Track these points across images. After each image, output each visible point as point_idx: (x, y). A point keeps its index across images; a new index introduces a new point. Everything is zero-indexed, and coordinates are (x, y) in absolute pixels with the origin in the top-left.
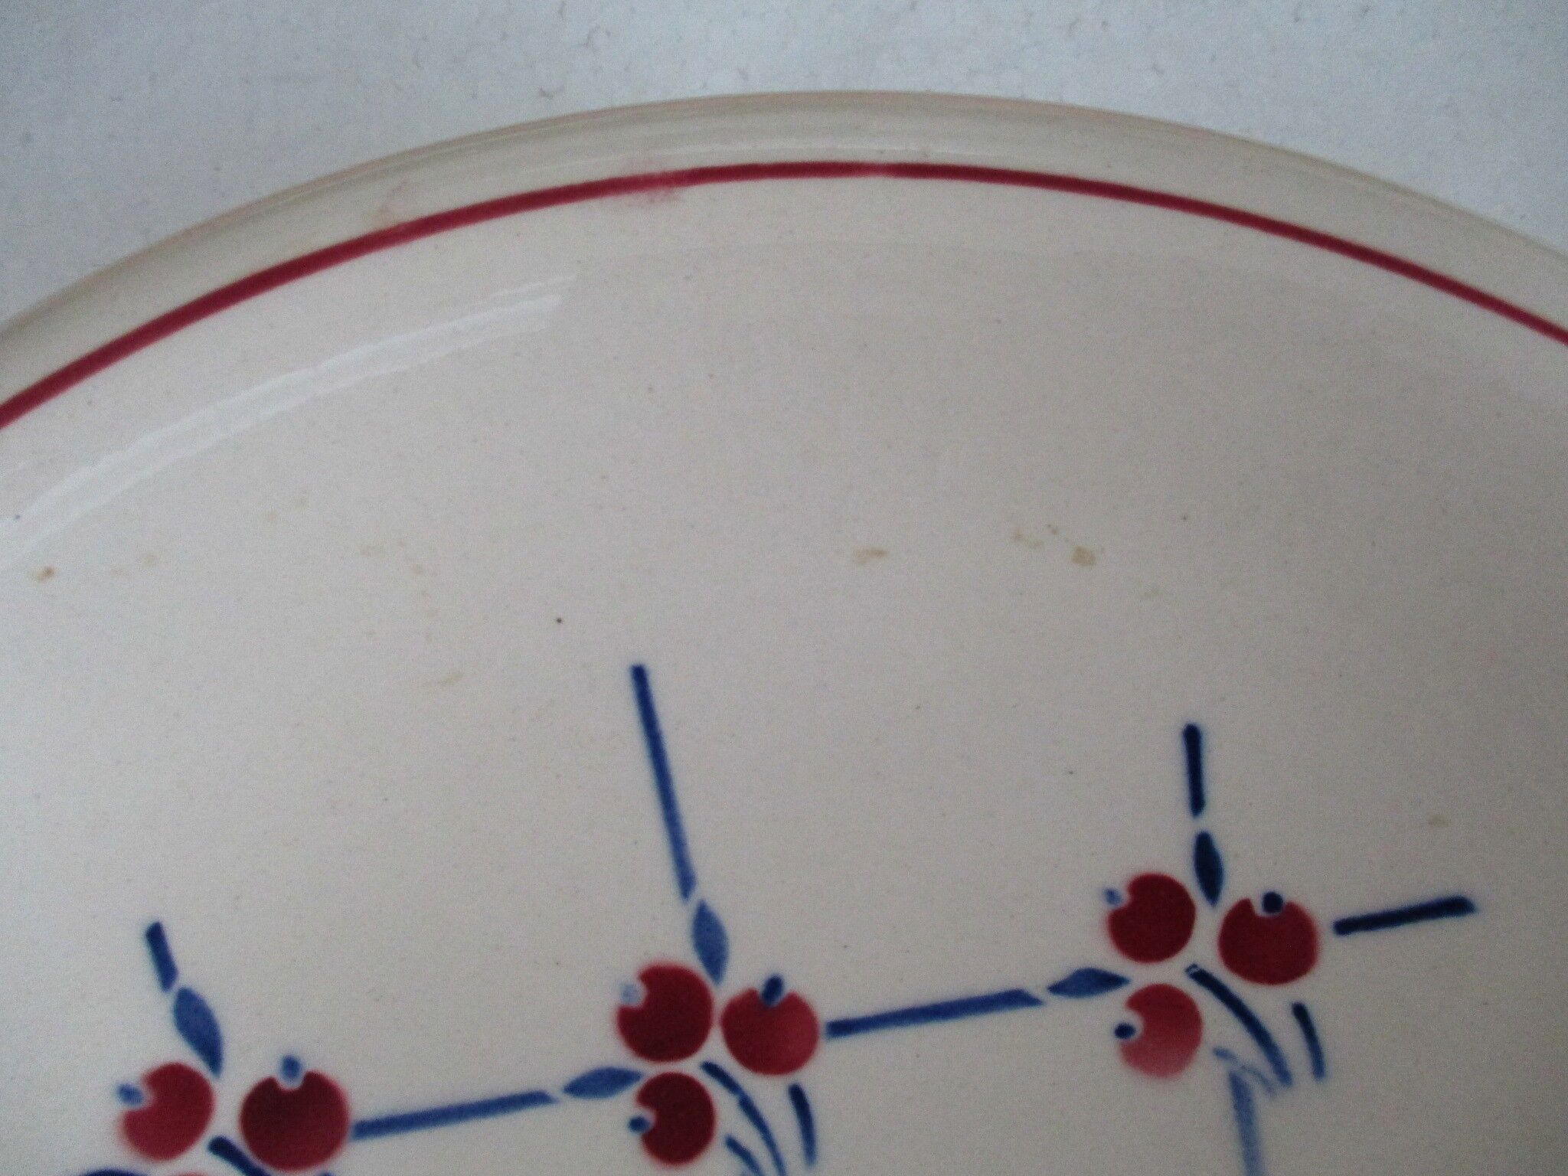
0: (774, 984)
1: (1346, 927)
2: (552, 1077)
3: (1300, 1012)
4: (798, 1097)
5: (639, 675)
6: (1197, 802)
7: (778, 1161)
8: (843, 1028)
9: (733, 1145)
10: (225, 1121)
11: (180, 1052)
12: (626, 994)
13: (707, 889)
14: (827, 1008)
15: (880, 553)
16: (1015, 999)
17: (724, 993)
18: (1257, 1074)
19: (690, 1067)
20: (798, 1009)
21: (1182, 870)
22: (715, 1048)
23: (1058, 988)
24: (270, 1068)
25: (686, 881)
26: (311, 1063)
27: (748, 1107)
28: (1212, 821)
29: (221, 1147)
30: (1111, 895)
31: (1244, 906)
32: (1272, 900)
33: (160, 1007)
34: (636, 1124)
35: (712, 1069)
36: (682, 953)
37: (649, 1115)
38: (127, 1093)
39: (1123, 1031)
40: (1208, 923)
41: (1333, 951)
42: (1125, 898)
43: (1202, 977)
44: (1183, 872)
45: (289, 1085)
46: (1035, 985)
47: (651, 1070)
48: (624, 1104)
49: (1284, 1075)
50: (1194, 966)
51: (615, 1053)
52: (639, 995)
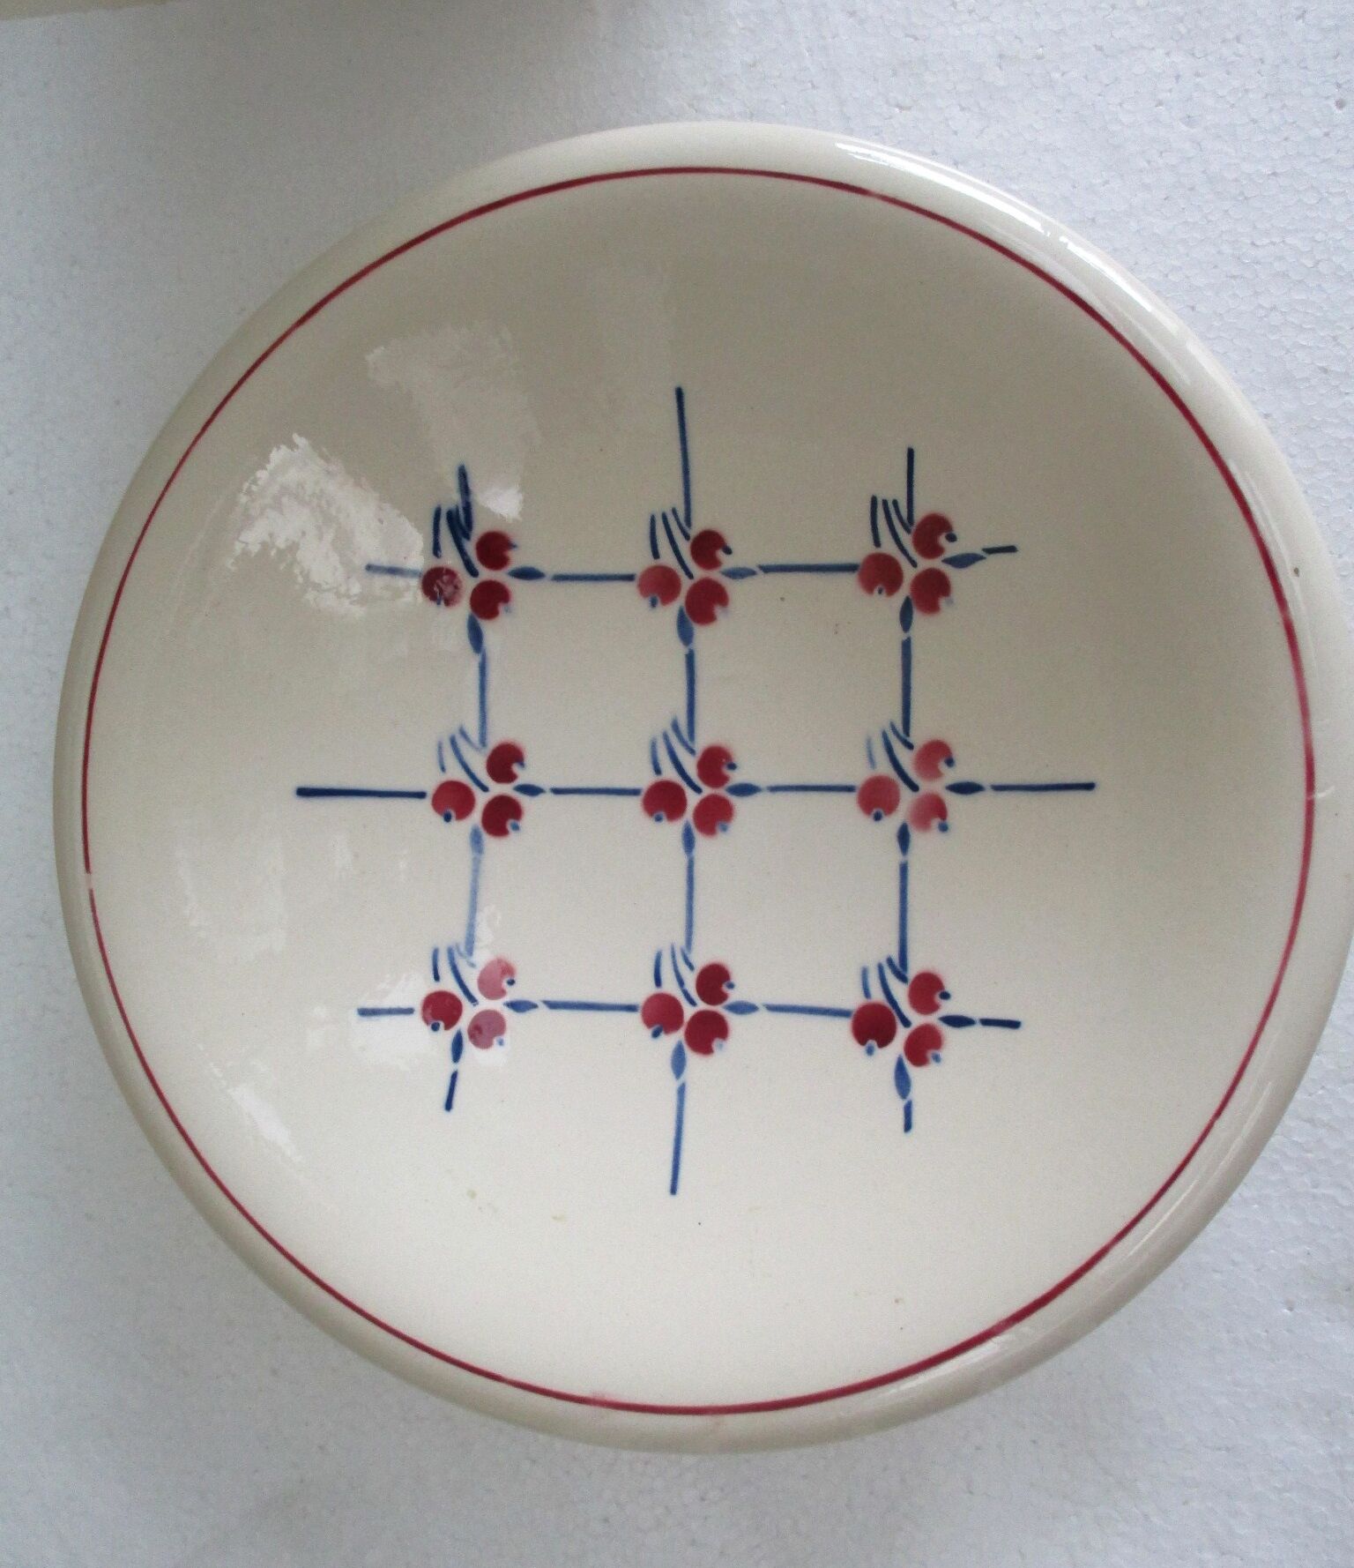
0: (656, 1034)
1: (409, 1011)
2: (762, 1016)
3: (437, 978)
4: (658, 982)
5: (673, 1190)
6: (454, 1076)
7: (673, 956)
8: (631, 1008)
9: (691, 967)
10: (902, 1034)
11: (912, 1071)
12: (721, 1046)
13: (673, 1085)
14: (635, 1019)
15: (555, 1218)
16: (553, 1005)
17: (679, 1036)
18: (461, 954)
19: (702, 1006)
20: (648, 1021)
21: (468, 1047)
22: (689, 1012)
23: (534, 1006)
24: (878, 1052)
25: (681, 1091)
26: (861, 1050)
27: (681, 982)
28: (450, 1067)
29: (906, 1023)
30: (501, 1043)
31: (448, 1027)
32: (435, 1028)
33: (916, 1093)
34: (731, 986)
35: (692, 1003)
36: (693, 1059)
37: (725, 988)
38: (937, 1059)
39: (511, 983)
40: (464, 1023)
41: (416, 1002)
42: (495, 1041)
43: (472, 999)
44: (468, 1046)
45: (872, 1043)
46: (543, 1009)
47: (719, 1009)
48: (734, 996)
49: (450, 952)
50: (474, 1005)
51: (733, 1020)
52: (716, 1043)
